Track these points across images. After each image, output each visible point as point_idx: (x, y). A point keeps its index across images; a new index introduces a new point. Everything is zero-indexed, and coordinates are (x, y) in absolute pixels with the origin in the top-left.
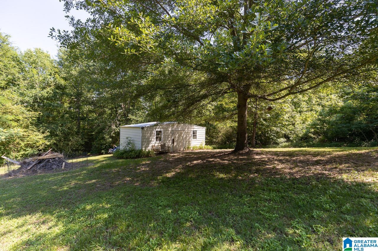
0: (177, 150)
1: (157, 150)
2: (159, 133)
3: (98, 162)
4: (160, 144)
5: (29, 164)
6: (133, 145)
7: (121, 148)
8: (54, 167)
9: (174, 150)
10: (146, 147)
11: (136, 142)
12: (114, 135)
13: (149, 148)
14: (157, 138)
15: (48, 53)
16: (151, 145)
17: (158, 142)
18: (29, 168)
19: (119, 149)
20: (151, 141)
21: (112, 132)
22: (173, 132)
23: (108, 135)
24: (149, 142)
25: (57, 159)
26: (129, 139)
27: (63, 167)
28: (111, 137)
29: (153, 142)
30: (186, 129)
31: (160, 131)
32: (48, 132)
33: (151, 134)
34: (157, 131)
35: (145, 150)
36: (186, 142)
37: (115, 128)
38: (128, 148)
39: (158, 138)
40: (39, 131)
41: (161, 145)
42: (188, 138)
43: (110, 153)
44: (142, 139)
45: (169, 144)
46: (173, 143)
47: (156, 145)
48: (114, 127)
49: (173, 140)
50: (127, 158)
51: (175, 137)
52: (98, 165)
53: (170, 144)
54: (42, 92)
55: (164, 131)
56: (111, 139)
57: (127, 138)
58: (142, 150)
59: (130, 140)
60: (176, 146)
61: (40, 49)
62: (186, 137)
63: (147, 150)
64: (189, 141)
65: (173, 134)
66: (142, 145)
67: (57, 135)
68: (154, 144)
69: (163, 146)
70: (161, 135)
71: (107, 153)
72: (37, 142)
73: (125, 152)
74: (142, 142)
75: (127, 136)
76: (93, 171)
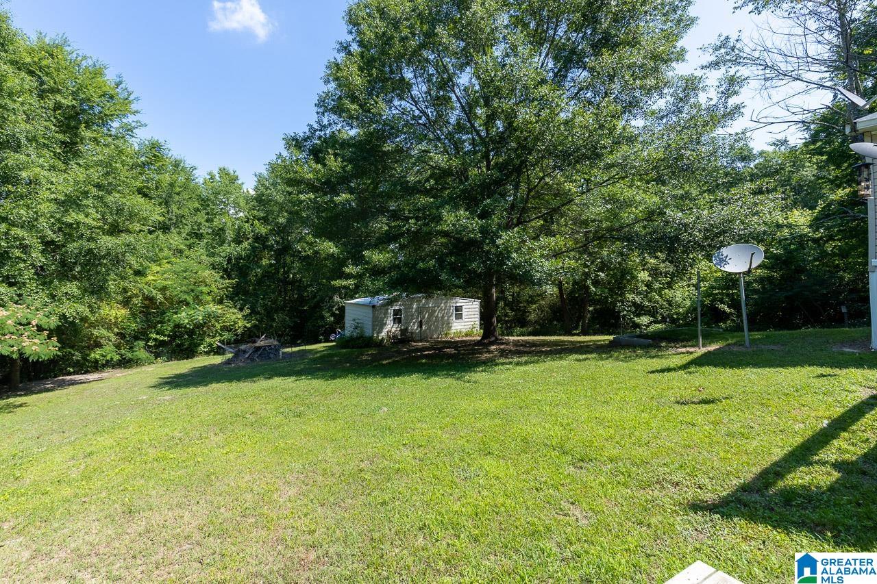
0: (427, 338)
1: (395, 337)
2: (397, 312)
3: (316, 352)
4: (399, 329)
5: (245, 352)
6: (362, 329)
7: (347, 333)
8: (272, 356)
9: (423, 337)
10: (378, 333)
11: (365, 326)
12: (337, 312)
13: (383, 334)
14: (394, 319)
15: (236, 174)
16: (387, 330)
17: (396, 325)
18: (247, 356)
19: (344, 335)
20: (386, 324)
21: (334, 307)
22: (420, 311)
23: (328, 312)
24: (383, 325)
25: (273, 346)
26: (357, 321)
27: (281, 357)
28: (333, 315)
29: (389, 326)
30: (443, 305)
31: (400, 310)
32: (248, 308)
33: (386, 313)
34: (394, 310)
35: (378, 336)
36: (443, 324)
37: (339, 299)
38: (355, 334)
39: (397, 320)
40: (236, 306)
41: (401, 330)
42: (446, 318)
43: (332, 341)
44: (373, 322)
45: (414, 327)
46: (421, 325)
47: (394, 329)
48: (337, 299)
49: (421, 321)
50: (353, 348)
51: (424, 317)
52: (318, 355)
53: (416, 328)
54: (237, 249)
55: (405, 309)
56: (332, 319)
57: (354, 320)
58: (373, 336)
59: (358, 323)
60: (426, 330)
61: (224, 169)
62: (443, 317)
63: (380, 338)
64: (448, 323)
65: (419, 313)
66: (373, 330)
67: (258, 313)
68: (390, 328)
69: (404, 331)
70: (401, 315)
71: (327, 341)
72: (235, 323)
73: (351, 339)
74: (373, 325)
75: (354, 317)
76: (315, 361)
